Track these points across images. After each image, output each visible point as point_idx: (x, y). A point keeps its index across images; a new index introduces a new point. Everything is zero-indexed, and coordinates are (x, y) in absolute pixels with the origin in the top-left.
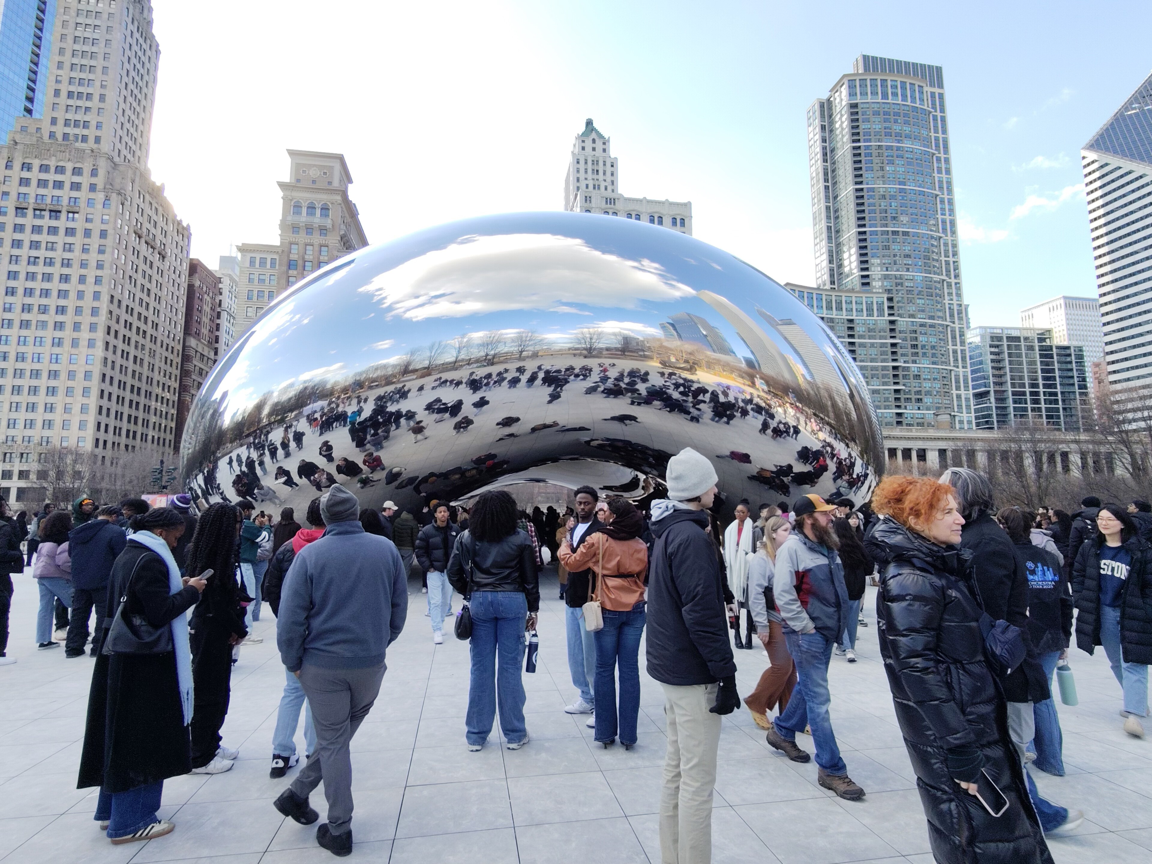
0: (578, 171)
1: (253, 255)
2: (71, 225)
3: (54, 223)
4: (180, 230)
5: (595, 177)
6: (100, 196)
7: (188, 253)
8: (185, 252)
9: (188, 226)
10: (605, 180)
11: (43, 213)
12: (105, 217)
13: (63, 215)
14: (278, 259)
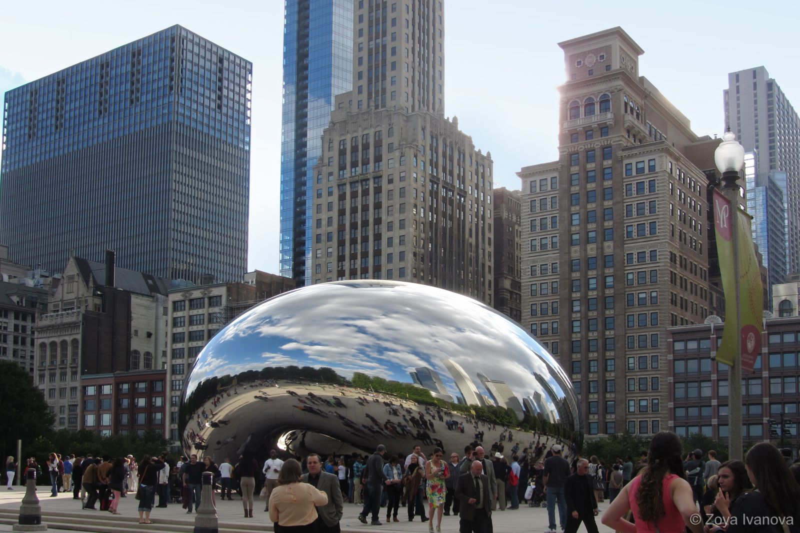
1: (532, 179)
4: (480, 162)
6: (397, 154)
7: (491, 184)
8: (487, 184)
9: (489, 154)
12: (403, 174)
14: (558, 178)
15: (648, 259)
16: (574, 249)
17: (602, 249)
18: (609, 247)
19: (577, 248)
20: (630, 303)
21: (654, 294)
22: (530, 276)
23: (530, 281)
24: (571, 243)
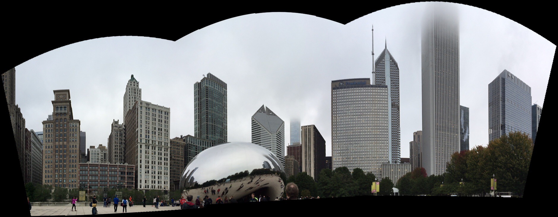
0: (130, 93)
5: (135, 95)
10: (137, 96)
14: (53, 125)
15: (74, 147)
16: (56, 143)
17: (64, 143)
19: (57, 142)
20: (70, 157)
21: (76, 155)
24: (56, 141)
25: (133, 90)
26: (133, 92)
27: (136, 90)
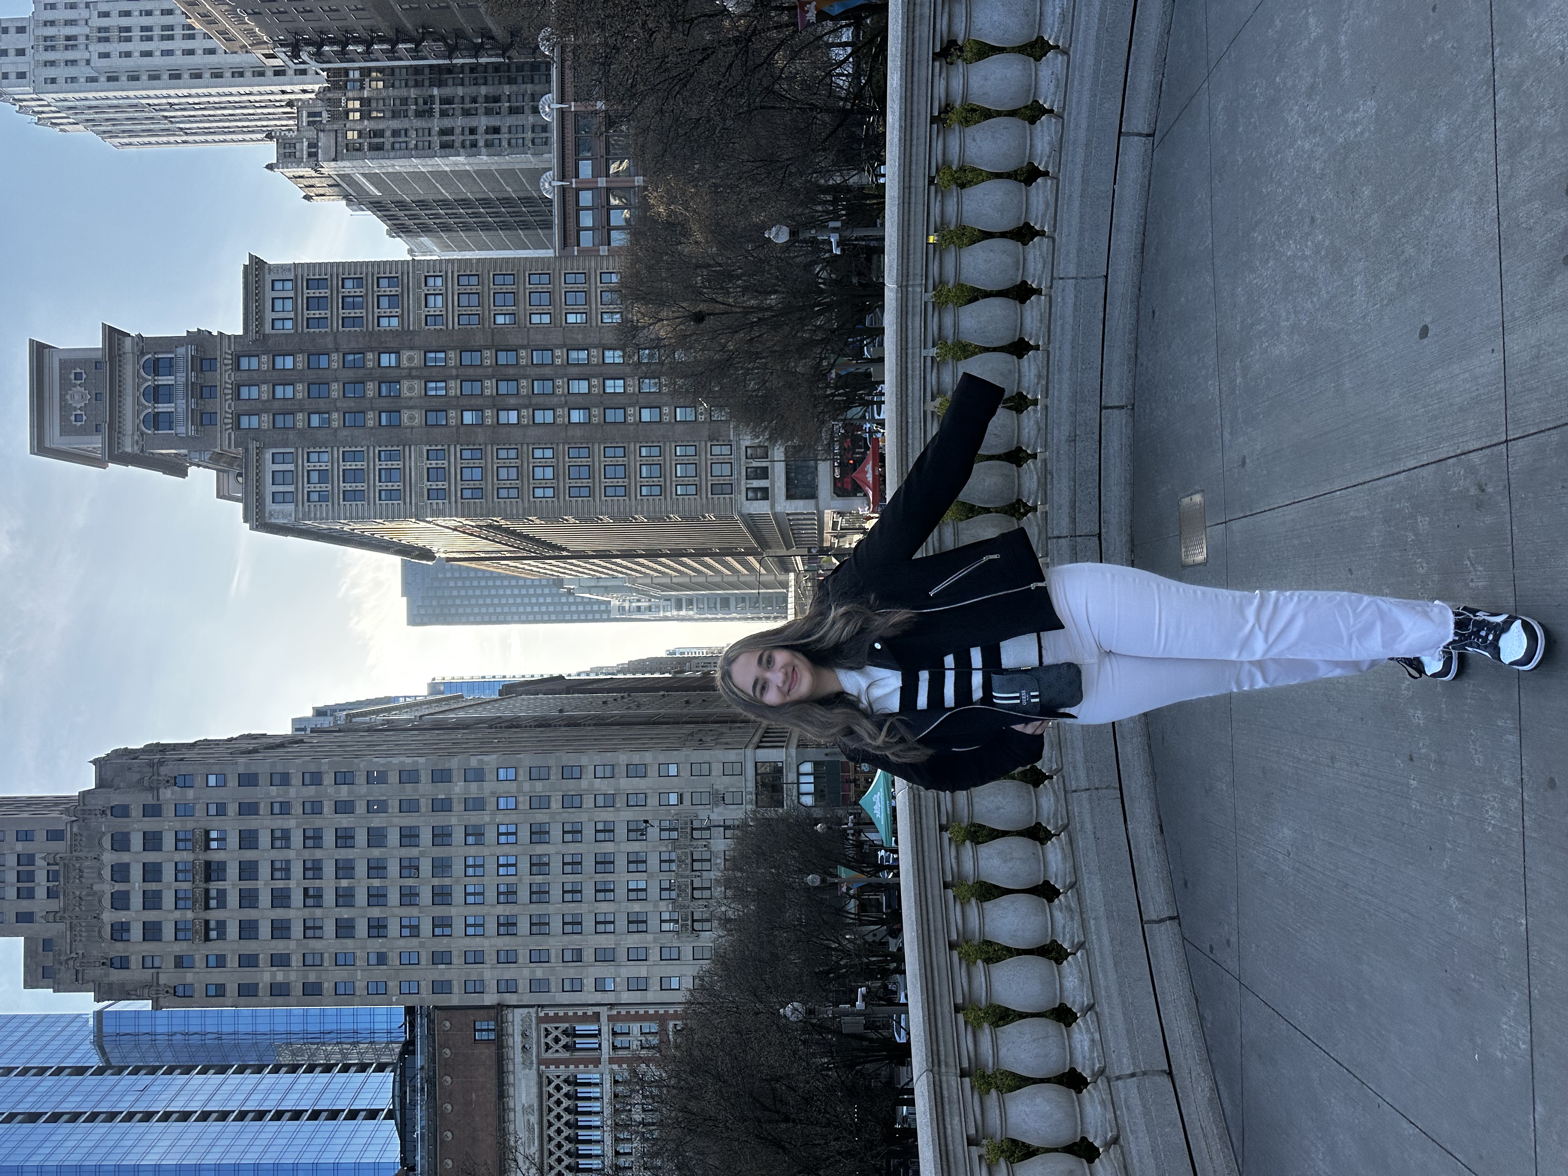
1: (271, 502)
2: (233, 840)
3: (233, 871)
6: (167, 794)
11: (213, 893)
13: (216, 857)
14: (274, 450)
16: (405, 421)
18: (410, 359)
19: (405, 415)
22: (447, 501)
23: (456, 502)
24: (396, 426)
25: (51, 56)
26: (71, 55)
27: (50, 31)
